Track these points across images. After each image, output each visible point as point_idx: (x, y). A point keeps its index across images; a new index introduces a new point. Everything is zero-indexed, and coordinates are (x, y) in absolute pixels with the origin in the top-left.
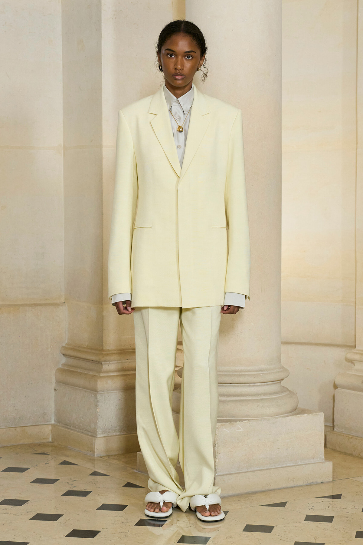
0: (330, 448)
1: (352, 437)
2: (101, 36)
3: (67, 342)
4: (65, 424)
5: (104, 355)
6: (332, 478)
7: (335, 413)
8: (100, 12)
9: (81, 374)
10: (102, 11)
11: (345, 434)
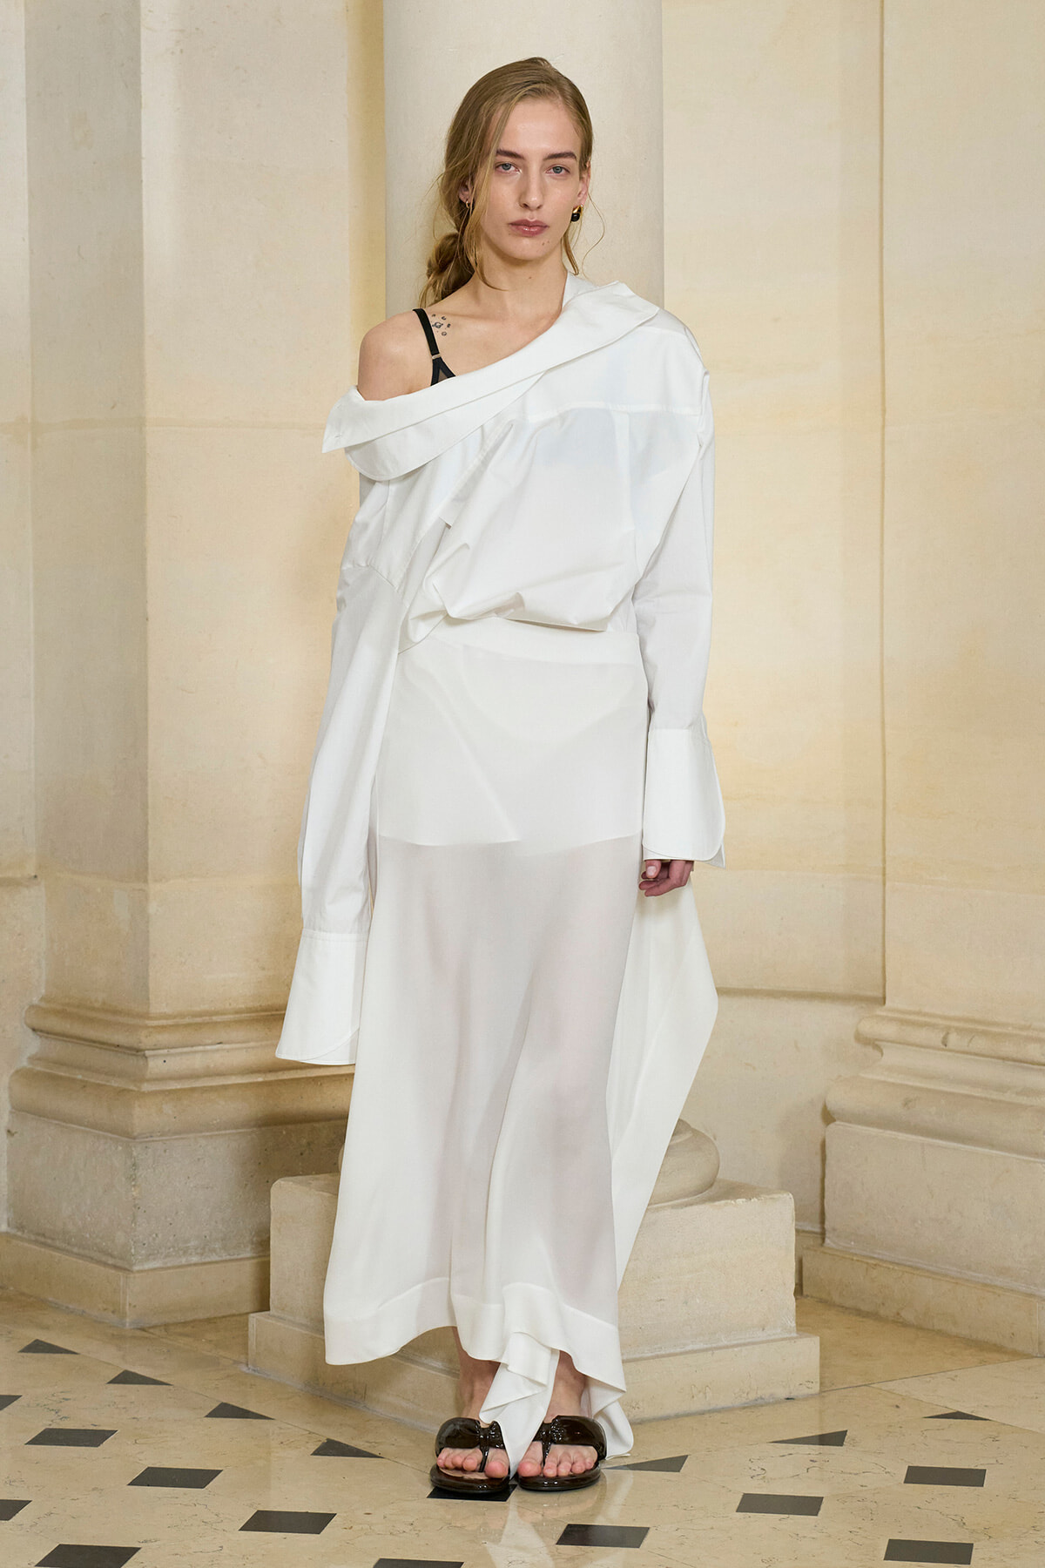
0: (812, 1297)
1: (875, 1265)
2: (141, 104)
3: (43, 991)
4: (38, 1234)
5: (151, 1030)
6: (818, 1384)
7: (827, 1194)
8: (136, 32)
9: (85, 1085)
10: (144, 33)
11: (856, 1254)
